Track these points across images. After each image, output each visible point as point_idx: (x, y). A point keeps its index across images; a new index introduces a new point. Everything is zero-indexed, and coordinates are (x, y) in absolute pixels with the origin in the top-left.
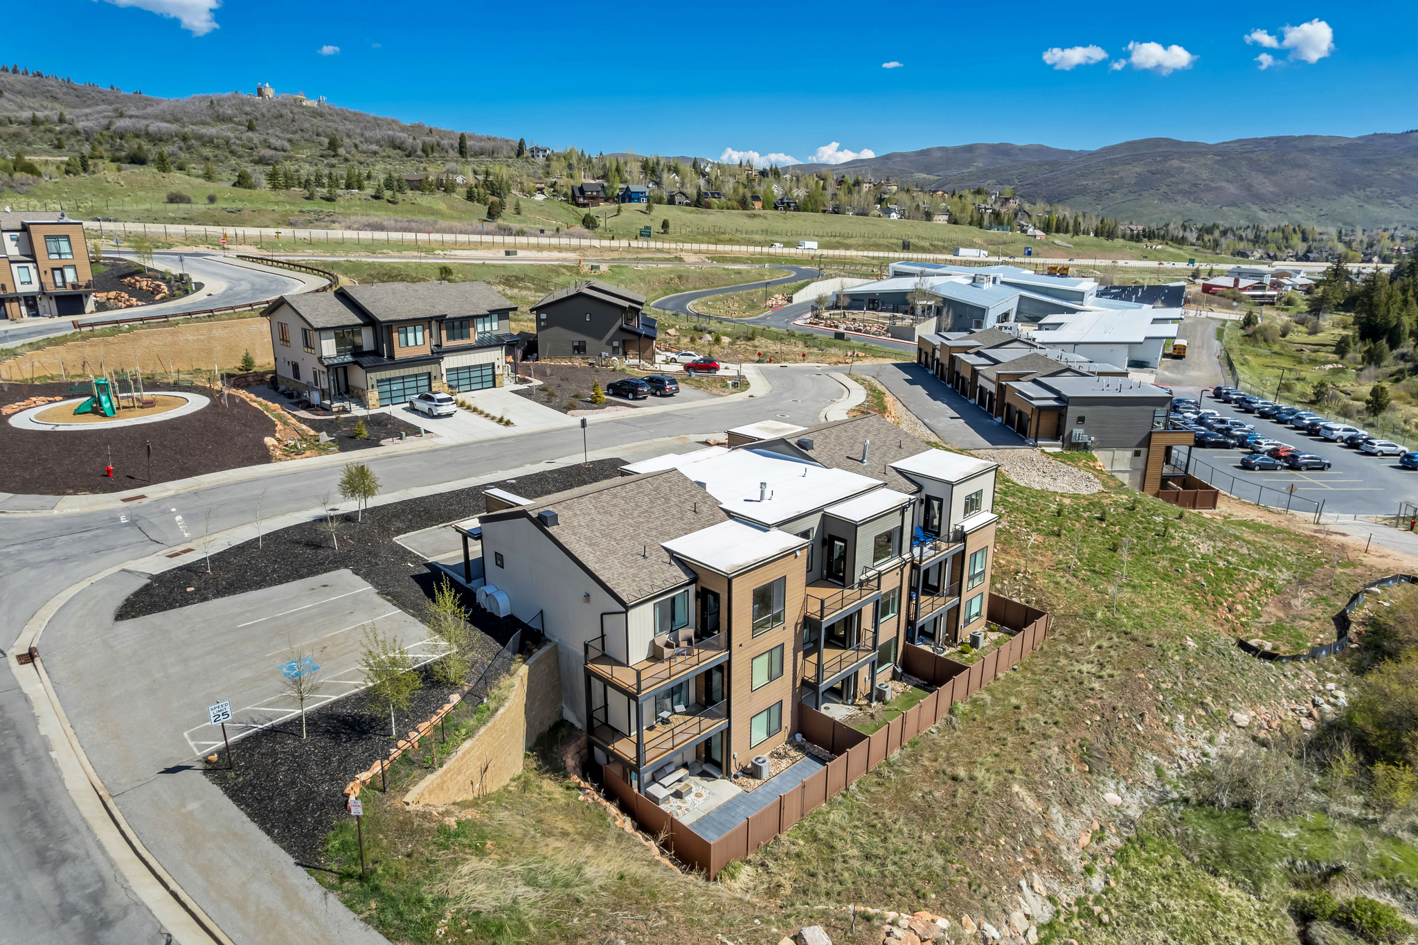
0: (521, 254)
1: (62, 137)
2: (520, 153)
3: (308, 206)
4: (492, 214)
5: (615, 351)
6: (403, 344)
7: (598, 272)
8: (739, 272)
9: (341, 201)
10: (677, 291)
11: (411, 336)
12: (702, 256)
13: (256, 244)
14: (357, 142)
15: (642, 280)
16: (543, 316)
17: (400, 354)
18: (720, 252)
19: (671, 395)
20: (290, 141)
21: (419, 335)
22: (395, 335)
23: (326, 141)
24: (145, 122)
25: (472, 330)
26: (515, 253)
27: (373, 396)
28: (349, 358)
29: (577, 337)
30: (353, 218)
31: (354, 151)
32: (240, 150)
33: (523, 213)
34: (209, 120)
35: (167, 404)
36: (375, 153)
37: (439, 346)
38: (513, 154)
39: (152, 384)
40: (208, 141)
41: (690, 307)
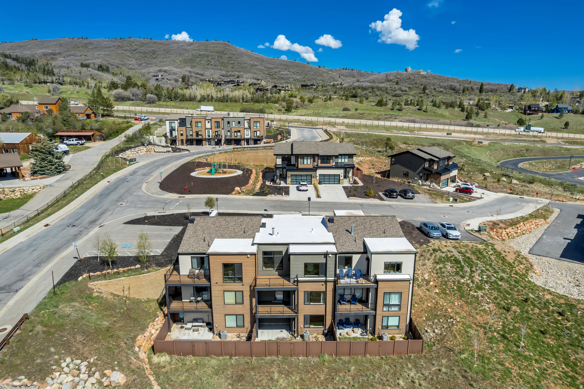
0: (454, 134)
1: (338, 90)
2: (510, 90)
3: (392, 113)
4: (468, 118)
5: (421, 178)
6: (302, 163)
7: (481, 144)
8: (569, 150)
9: (404, 111)
10: (522, 156)
11: (305, 161)
12: (560, 141)
14: (436, 87)
15: (503, 150)
16: (393, 160)
17: (300, 166)
18: (577, 139)
19: (412, 199)
20: (409, 88)
21: (309, 160)
22: (299, 160)
23: (422, 87)
24: (363, 83)
25: (331, 161)
26: (451, 134)
27: (289, 180)
28: (285, 166)
29: (406, 170)
30: (404, 117)
31: (433, 91)
32: (390, 92)
33: (488, 117)
34: (384, 81)
35: (230, 173)
36: (442, 92)
37: (317, 165)
38: (507, 91)
39: (230, 167)
40: (379, 89)
41: (520, 165)
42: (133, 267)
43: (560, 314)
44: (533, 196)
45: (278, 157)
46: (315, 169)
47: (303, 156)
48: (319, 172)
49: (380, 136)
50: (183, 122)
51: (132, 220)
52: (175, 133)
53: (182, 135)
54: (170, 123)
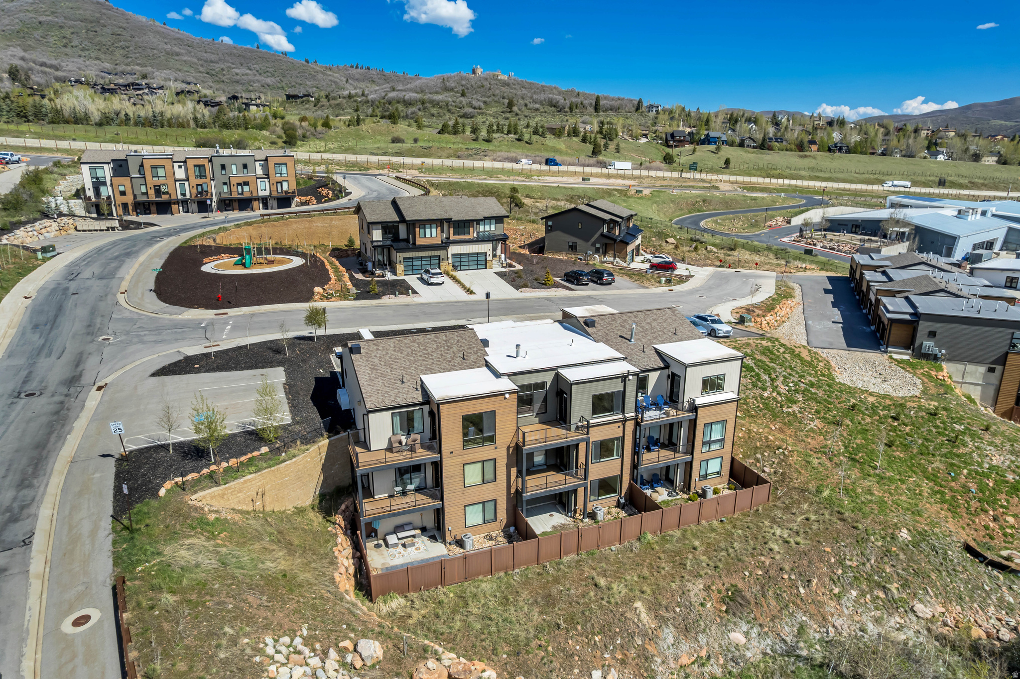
0: (593, 180)
1: (360, 105)
2: (638, 109)
3: (475, 145)
4: (595, 152)
5: (597, 251)
6: (422, 235)
7: (640, 195)
8: (755, 199)
9: (495, 142)
10: (699, 211)
11: (428, 231)
12: (736, 186)
13: (419, 169)
14: (527, 102)
15: (673, 202)
16: (550, 223)
17: (420, 242)
18: (754, 183)
19: (610, 284)
20: (485, 102)
21: (434, 230)
22: (417, 230)
23: (506, 101)
24: (404, 93)
25: (471, 229)
26: (589, 180)
27: (400, 268)
28: (389, 243)
29: (572, 239)
30: (499, 154)
31: (524, 108)
32: (453, 109)
33: (622, 151)
34: (440, 90)
36: (537, 110)
37: (448, 238)
38: (634, 109)
40: (435, 104)
41: (703, 224)
42: (256, 453)
43: (895, 419)
44: (750, 268)
45: (374, 227)
46: (445, 245)
47: (425, 223)
48: (453, 250)
49: (487, 185)
50: (121, 167)
51: (164, 368)
52: (105, 191)
53: (123, 193)
54: (90, 168)
